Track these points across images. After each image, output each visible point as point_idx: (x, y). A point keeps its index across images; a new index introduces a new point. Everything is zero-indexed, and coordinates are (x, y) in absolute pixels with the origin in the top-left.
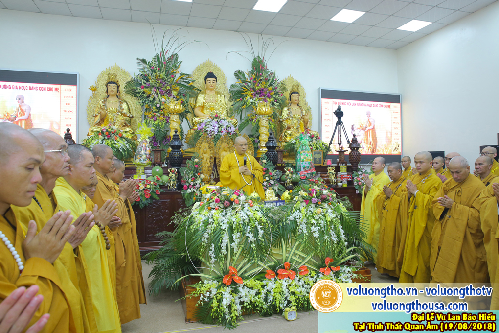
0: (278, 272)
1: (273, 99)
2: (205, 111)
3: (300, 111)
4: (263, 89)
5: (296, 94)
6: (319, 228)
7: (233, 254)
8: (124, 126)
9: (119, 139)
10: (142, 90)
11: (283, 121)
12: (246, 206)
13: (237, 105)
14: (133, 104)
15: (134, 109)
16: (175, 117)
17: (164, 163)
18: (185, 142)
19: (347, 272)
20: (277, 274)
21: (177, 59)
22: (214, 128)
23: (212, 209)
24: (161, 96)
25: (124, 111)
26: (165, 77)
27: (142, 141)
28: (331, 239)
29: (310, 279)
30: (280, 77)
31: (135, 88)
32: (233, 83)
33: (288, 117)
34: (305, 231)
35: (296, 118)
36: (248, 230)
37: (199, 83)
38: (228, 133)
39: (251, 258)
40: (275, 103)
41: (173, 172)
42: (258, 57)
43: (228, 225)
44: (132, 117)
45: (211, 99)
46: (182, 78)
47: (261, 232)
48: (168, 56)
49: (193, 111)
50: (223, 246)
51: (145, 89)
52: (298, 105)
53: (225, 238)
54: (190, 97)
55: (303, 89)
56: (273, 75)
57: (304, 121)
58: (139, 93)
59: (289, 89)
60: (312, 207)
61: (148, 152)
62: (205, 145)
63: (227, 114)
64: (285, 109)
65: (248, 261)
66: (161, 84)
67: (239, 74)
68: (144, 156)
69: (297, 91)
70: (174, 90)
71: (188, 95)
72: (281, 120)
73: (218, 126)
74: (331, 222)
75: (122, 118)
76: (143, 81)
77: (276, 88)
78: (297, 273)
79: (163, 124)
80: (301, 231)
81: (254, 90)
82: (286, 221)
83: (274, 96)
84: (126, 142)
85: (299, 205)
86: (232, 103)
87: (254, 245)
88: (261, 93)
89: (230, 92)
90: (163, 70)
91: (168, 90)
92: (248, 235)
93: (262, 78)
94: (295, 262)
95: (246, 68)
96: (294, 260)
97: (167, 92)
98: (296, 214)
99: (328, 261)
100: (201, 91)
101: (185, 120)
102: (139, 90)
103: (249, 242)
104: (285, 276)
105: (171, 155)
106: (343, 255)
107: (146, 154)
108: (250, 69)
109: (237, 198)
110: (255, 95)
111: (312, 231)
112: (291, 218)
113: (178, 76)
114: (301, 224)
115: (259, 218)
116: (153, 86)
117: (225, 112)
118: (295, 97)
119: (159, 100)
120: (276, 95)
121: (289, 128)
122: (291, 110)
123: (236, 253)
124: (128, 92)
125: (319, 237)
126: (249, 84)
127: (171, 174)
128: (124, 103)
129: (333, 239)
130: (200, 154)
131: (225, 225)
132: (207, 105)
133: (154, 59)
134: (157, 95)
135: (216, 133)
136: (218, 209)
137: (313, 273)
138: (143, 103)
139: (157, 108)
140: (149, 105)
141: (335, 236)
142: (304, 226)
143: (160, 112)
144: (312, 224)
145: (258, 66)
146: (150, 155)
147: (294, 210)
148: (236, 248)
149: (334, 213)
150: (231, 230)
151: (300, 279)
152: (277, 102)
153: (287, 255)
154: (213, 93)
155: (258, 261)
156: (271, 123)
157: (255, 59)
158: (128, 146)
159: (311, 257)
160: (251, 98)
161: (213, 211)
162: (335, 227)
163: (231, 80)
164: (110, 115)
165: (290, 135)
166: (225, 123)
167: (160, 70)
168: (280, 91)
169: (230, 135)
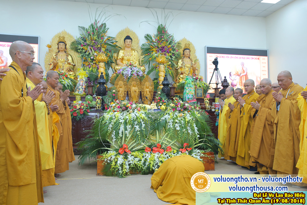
0: (153, 149)
1: (171, 54)
2: (124, 62)
3: (190, 62)
4: (164, 47)
5: (188, 50)
6: (180, 125)
7: (126, 137)
8: (69, 71)
9: (65, 78)
10: (82, 48)
11: (178, 69)
12: (136, 111)
13: (147, 58)
14: (76, 57)
15: (76, 61)
16: (102, 65)
17: (94, 95)
18: (110, 82)
19: (197, 152)
20: (152, 150)
21: (105, 27)
22: (128, 72)
23: (115, 111)
24: (94, 51)
25: (69, 61)
26: (97, 39)
27: (80, 80)
28: (188, 131)
29: (173, 154)
30: (177, 38)
31: (77, 46)
32: (144, 43)
33: (182, 67)
34: (171, 127)
35: (187, 67)
36: (136, 123)
37: (121, 43)
38: (138, 75)
39: (137, 140)
40: (173, 56)
41: (99, 99)
42: (161, 25)
43: (123, 120)
44: (75, 65)
45: (128, 53)
46: (109, 40)
47: (143, 125)
48: (99, 25)
49: (116, 62)
50: (120, 132)
51: (83, 47)
52: (189, 58)
53: (122, 128)
54: (114, 53)
55: (194, 47)
56: (172, 37)
57: (193, 69)
58: (79, 49)
59: (183, 47)
60: (177, 113)
61: (84, 87)
62: (121, 83)
63: (139, 64)
64: (180, 61)
65: (135, 142)
66: (94, 44)
67: (148, 37)
68: (81, 89)
69: (188, 48)
70: (103, 47)
71: (113, 52)
72: (177, 68)
73: (131, 71)
74: (188, 122)
75: (68, 66)
76: (82, 41)
77: (174, 46)
78: (165, 151)
79: (95, 70)
80: (169, 126)
81: (158, 47)
82: (159, 120)
83: (172, 52)
84: (70, 81)
85: (169, 111)
86: (143, 56)
87: (139, 132)
88: (162, 49)
89: (142, 49)
90: (95, 34)
91: (99, 47)
92: (135, 126)
93: (163, 39)
94: (164, 144)
95: (153, 32)
96: (164, 143)
97: (98, 49)
98: (166, 116)
99: (185, 145)
100: (121, 48)
101: (110, 68)
102: (79, 48)
103: (136, 130)
104: (157, 151)
105: (98, 89)
106: (196, 142)
107: (83, 89)
108: (156, 32)
109: (131, 106)
110: (158, 51)
111: (175, 127)
112: (163, 118)
113: (106, 38)
114: (169, 122)
115: (143, 118)
116: (89, 45)
117: (138, 63)
118: (187, 52)
119: (93, 54)
120: (174, 51)
121: (182, 74)
122: (184, 61)
123: (128, 137)
124: (72, 49)
125: (180, 130)
126: (155, 43)
127: (97, 100)
128: (70, 56)
129: (189, 132)
130: (118, 88)
131: (122, 120)
132: (125, 58)
133: (90, 27)
134: (92, 50)
135: (130, 75)
136: (119, 111)
137: (175, 151)
138: (82, 56)
139: (91, 59)
140: (86, 57)
141: (190, 130)
142: (171, 123)
143: (93, 62)
144: (176, 123)
145: (161, 31)
146: (85, 89)
147: (165, 114)
148: (128, 133)
149: (190, 117)
150: (126, 123)
151: (166, 154)
152: (174, 56)
153: (160, 140)
154: (130, 49)
155: (141, 142)
156: (169, 70)
157: (159, 27)
158: (71, 83)
159: (175, 142)
160: (156, 53)
161: (116, 113)
162: (191, 125)
163: (143, 41)
164: (60, 64)
165: (182, 78)
166: (136, 69)
167: (93, 34)
168: (177, 48)
169: (139, 77)
